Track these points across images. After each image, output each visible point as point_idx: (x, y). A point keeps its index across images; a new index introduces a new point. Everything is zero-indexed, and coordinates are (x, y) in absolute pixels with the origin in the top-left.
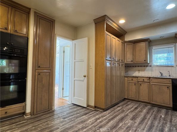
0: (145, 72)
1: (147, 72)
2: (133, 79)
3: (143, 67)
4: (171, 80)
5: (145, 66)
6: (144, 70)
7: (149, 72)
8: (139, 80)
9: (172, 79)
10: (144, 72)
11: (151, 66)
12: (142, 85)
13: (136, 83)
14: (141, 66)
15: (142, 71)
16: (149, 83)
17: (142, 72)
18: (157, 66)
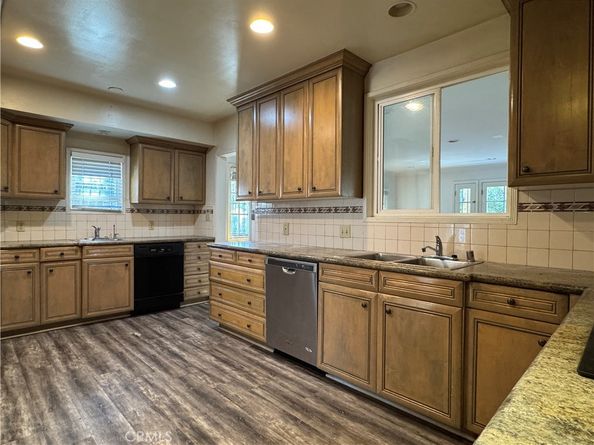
0: (45, 228)
1: (52, 228)
2: (21, 256)
3: (36, 210)
4: (132, 246)
5: (43, 209)
6: (40, 223)
7: (57, 228)
8: (47, 255)
9: (136, 245)
10: (41, 228)
11: (64, 209)
12: (56, 270)
13: (33, 268)
14: (29, 209)
15: (31, 225)
16: (78, 262)
17: (33, 228)
18: (83, 210)
